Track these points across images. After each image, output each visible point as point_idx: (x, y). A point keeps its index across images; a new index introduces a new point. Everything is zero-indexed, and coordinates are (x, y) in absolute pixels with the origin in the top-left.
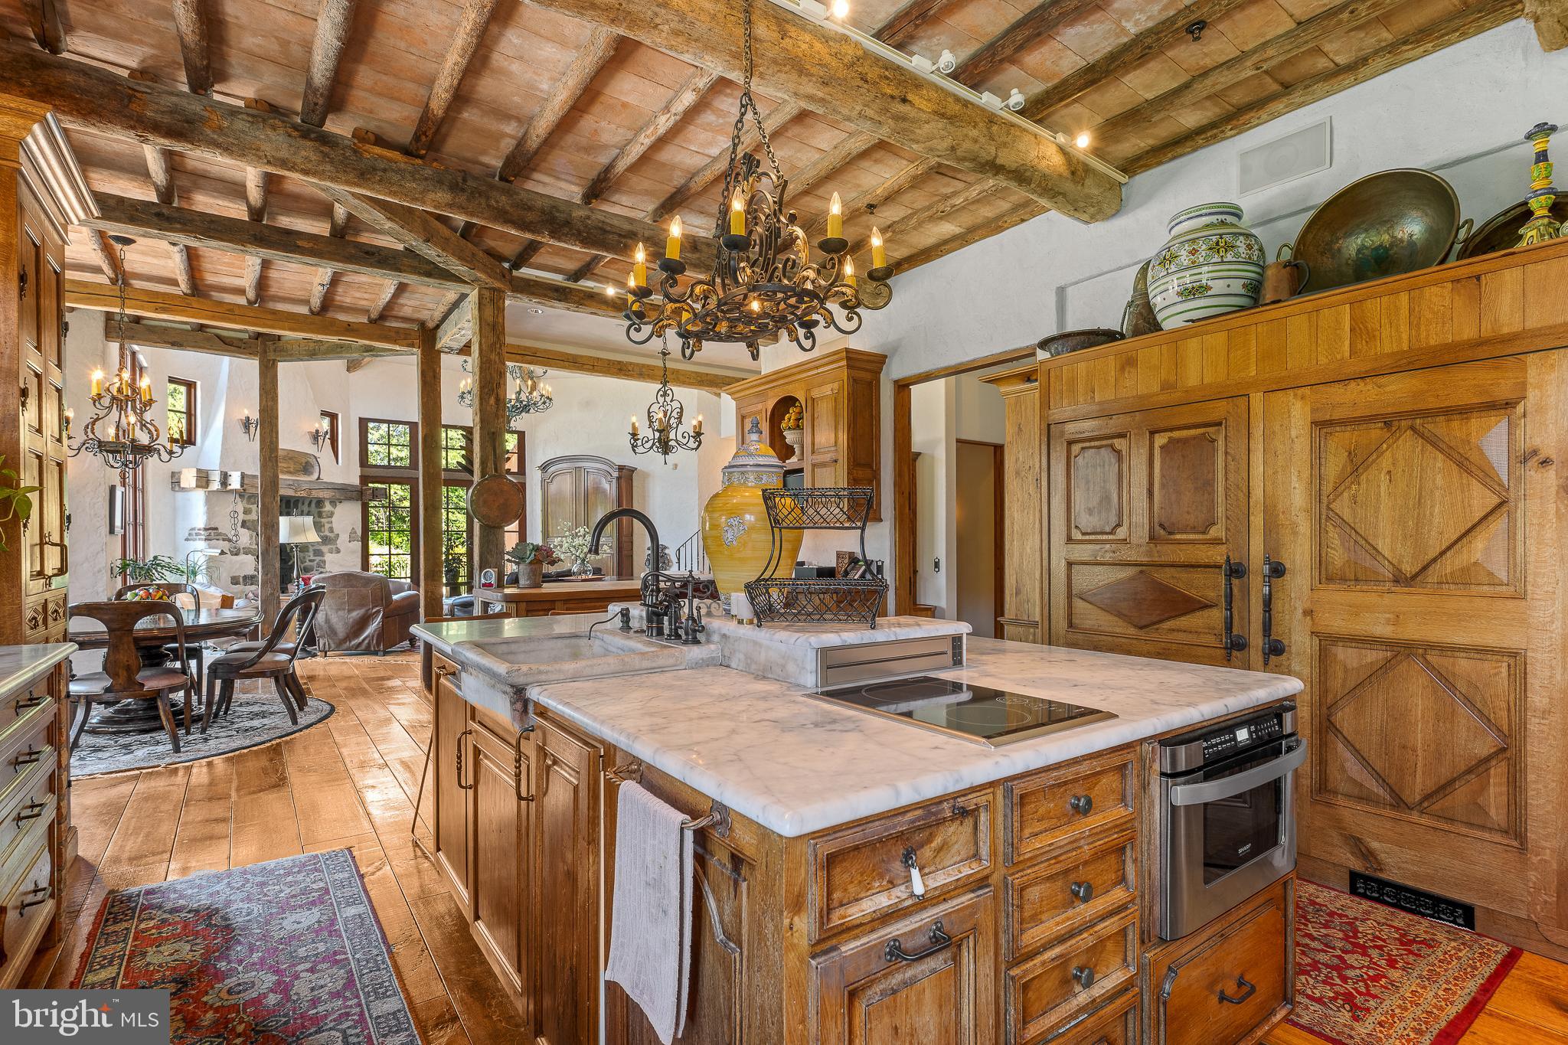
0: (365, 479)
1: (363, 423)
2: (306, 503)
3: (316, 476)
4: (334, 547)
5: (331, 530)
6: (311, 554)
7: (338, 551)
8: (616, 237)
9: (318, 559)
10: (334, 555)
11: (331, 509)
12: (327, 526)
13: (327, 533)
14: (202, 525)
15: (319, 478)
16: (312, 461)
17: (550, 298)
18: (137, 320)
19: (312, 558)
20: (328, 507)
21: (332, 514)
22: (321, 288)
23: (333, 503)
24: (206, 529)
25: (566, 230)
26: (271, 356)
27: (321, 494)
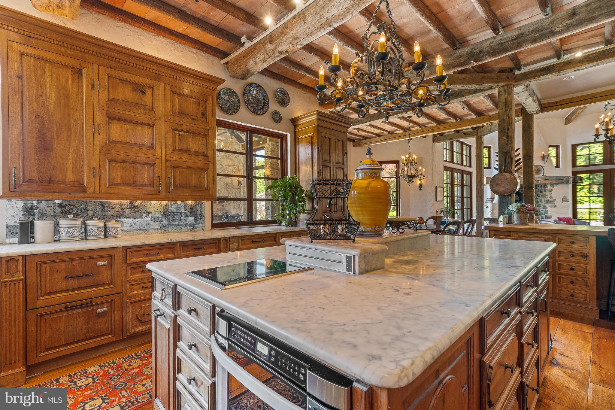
0: (574, 173)
1: (574, 148)
2: (540, 186)
3: (542, 174)
4: (553, 205)
5: (551, 197)
6: (542, 207)
7: (555, 206)
8: (511, 43)
9: (544, 210)
10: (553, 209)
11: (551, 188)
12: (549, 196)
13: (549, 199)
14: (489, 197)
15: (543, 175)
16: (541, 168)
17: (540, 76)
18: (441, 134)
19: (542, 209)
20: (549, 187)
21: (551, 190)
22: (465, 109)
23: (552, 185)
24: (491, 198)
25: (481, 55)
26: (479, 135)
27: (544, 182)
